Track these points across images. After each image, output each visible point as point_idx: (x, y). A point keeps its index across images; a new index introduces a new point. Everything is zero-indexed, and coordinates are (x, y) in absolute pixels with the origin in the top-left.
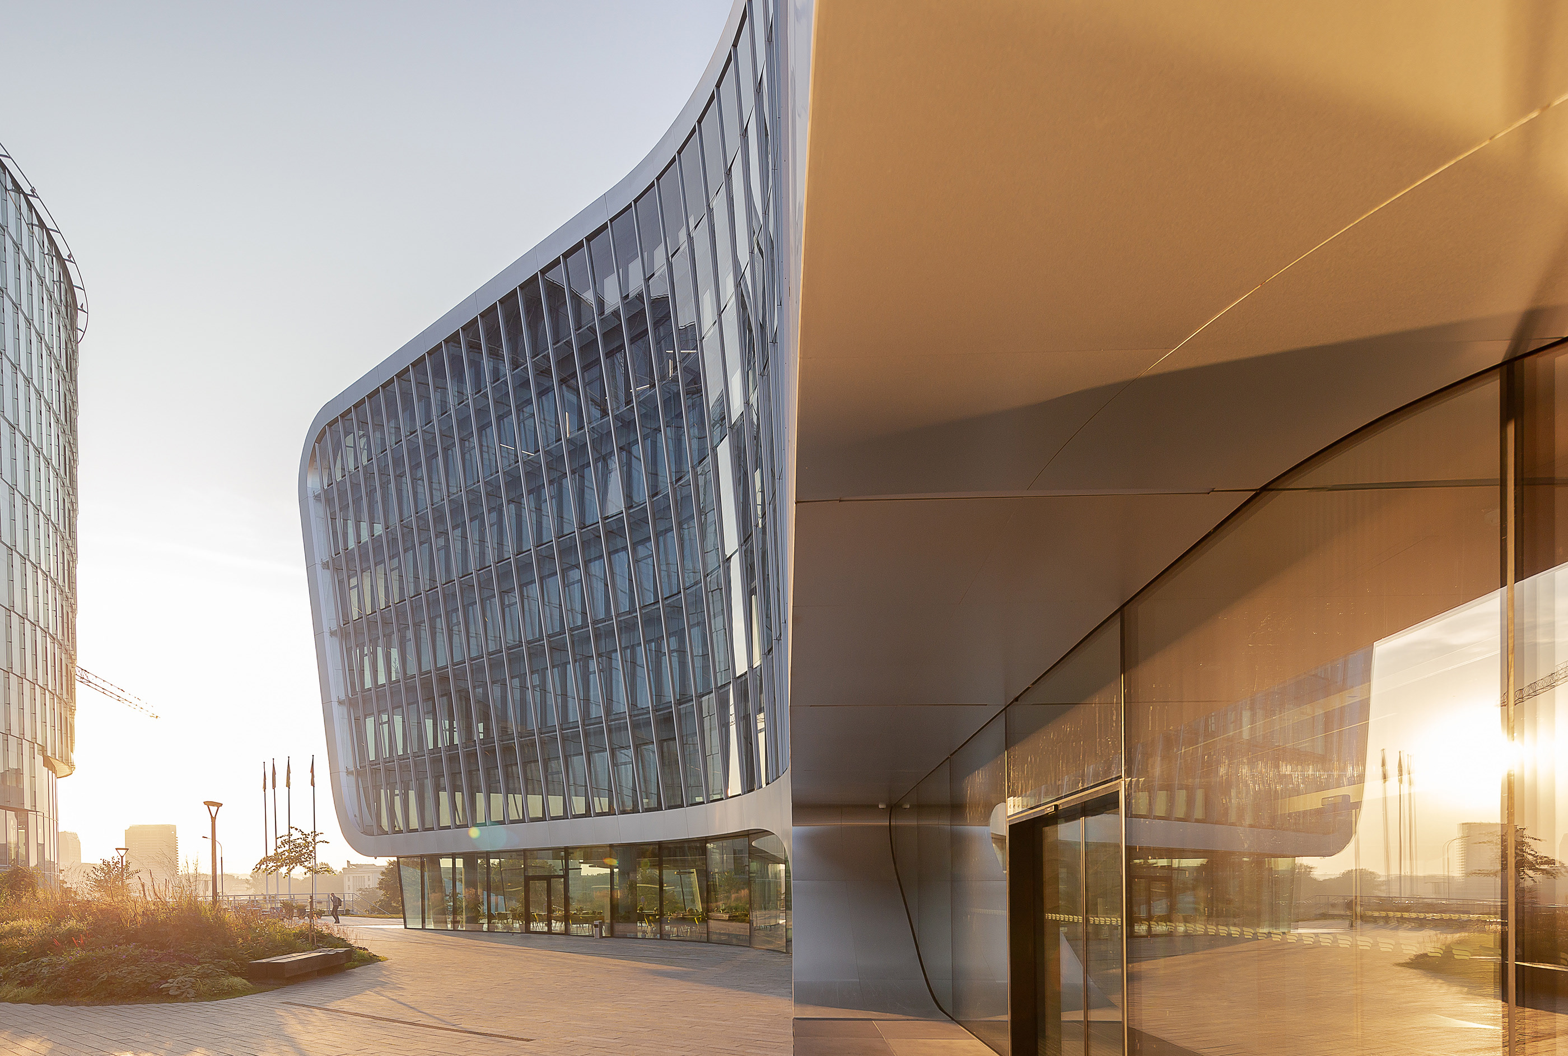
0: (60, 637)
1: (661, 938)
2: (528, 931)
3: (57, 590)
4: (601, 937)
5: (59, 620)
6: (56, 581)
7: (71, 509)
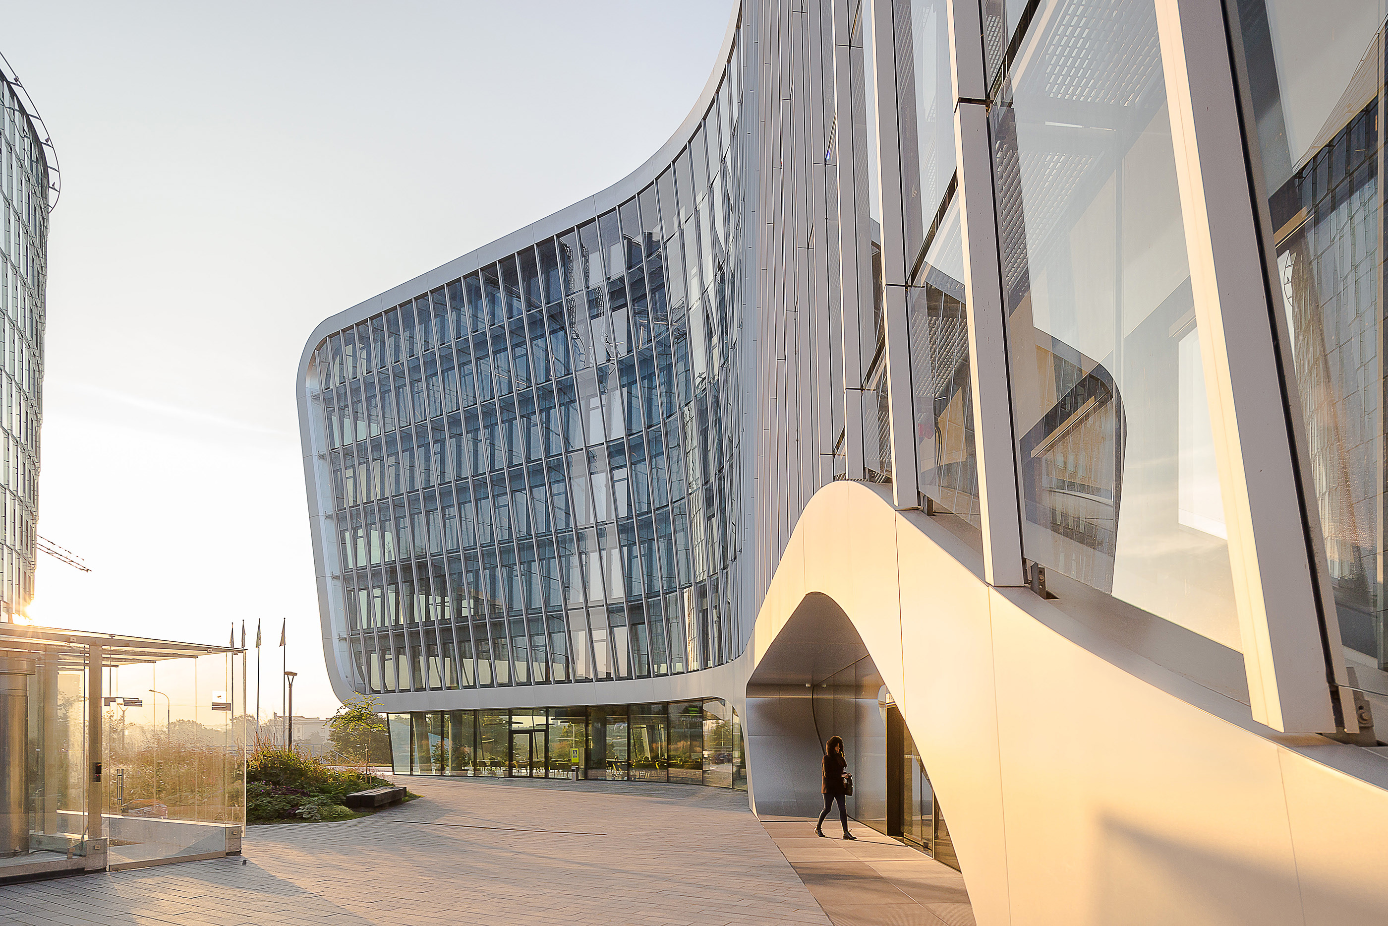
0: (20, 494)
1: (629, 780)
2: (511, 775)
3: (19, 449)
4: (578, 779)
5: (21, 477)
6: (18, 439)
7: (36, 369)
